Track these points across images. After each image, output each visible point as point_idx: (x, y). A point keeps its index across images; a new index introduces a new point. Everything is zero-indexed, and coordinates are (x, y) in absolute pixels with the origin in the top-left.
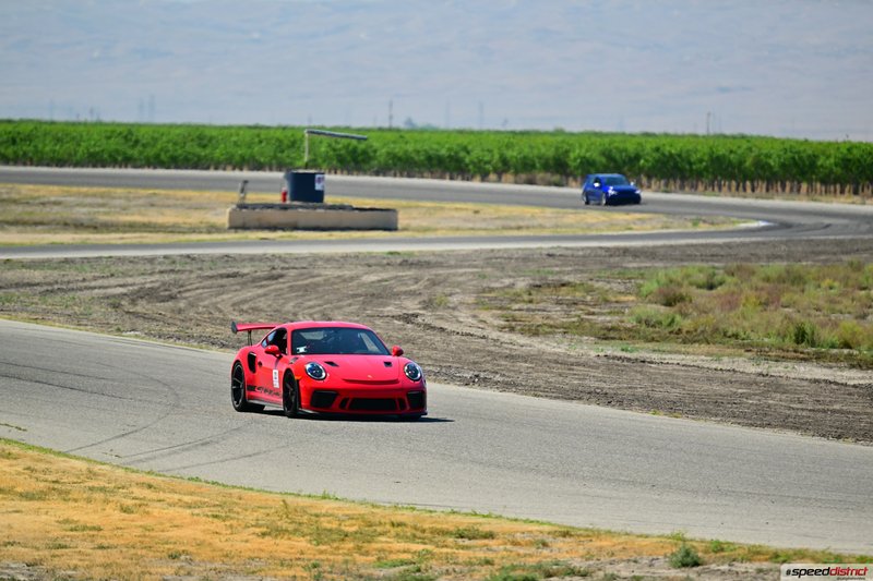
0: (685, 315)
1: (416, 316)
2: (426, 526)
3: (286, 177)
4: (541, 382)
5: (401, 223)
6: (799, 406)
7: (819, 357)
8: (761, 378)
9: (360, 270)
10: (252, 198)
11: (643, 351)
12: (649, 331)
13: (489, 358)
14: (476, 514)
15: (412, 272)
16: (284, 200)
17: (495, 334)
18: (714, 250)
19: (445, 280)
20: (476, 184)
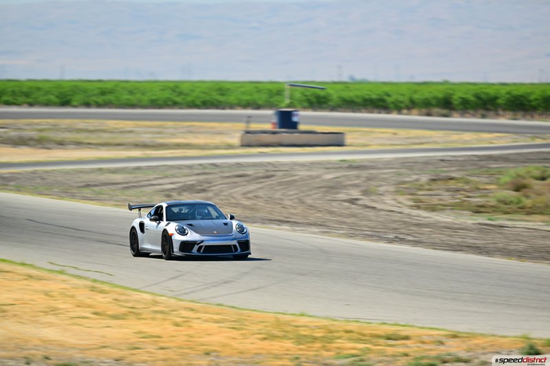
0: (528, 197)
1: (357, 199)
2: (366, 332)
3: (276, 114)
4: (437, 241)
10: (254, 126)
11: (501, 220)
12: (504, 207)
13: (404, 226)
14: (398, 325)
15: (355, 172)
16: (275, 128)
17: (407, 211)
18: (546, 156)
19: (376, 177)
20: (394, 116)
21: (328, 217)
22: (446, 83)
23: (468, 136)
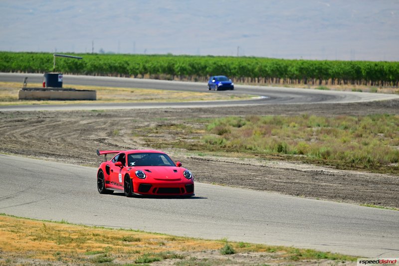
0: (227, 139)
1: (104, 139)
2: (109, 236)
3: (45, 76)
5: (98, 97)
6: (279, 180)
7: (289, 158)
8: (262, 168)
9: (79, 117)
10: (29, 85)
11: (208, 156)
12: (211, 146)
14: (132, 230)
15: (103, 119)
16: (44, 86)
17: (140, 148)
18: (242, 109)
19: (118, 123)
20: (132, 79)
21: (82, 151)
22: (169, 55)
23: (185, 94)
